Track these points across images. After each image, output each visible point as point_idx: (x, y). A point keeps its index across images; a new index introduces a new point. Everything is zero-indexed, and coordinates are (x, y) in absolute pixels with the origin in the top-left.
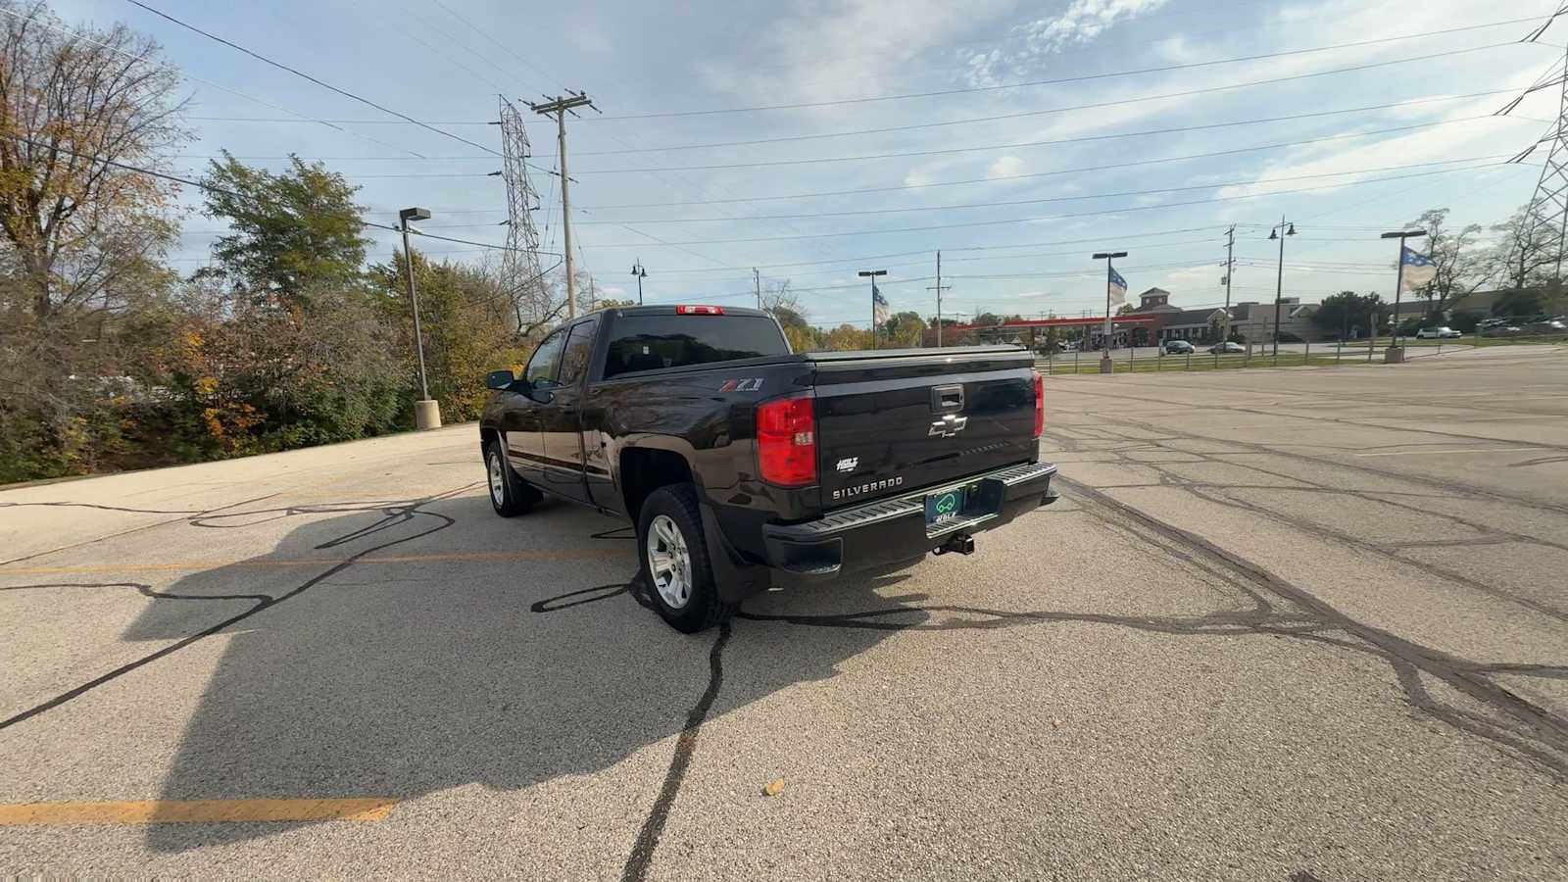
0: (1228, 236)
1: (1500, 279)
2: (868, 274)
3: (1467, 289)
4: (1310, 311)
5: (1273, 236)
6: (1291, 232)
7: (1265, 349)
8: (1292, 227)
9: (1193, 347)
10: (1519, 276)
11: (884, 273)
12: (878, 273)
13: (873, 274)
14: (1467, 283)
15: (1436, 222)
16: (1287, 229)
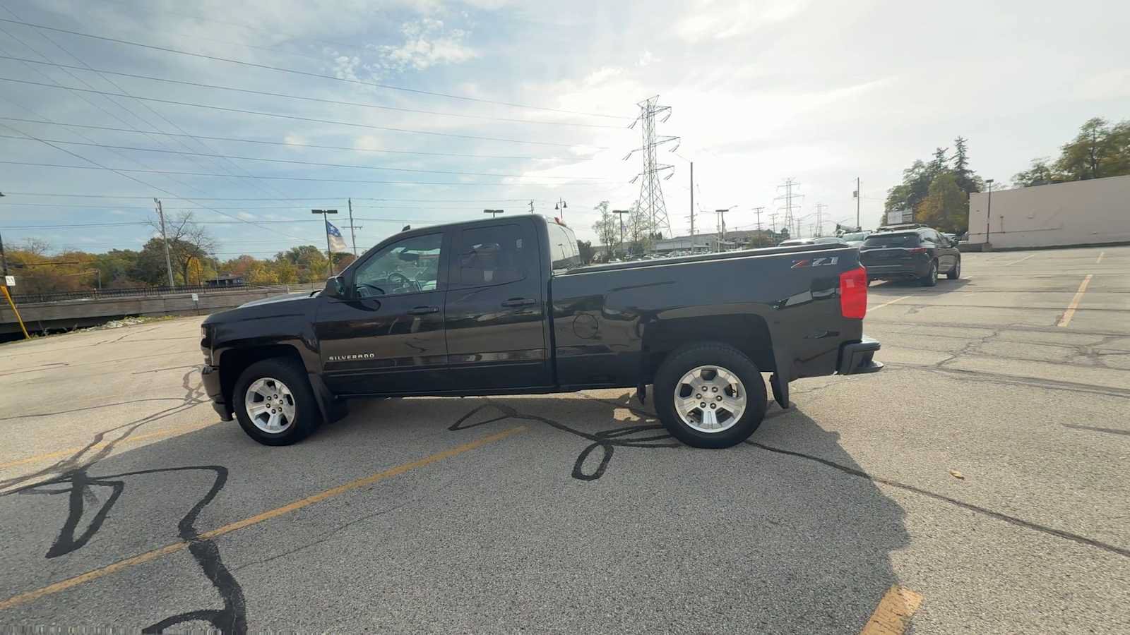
0: (530, 206)
1: (629, 237)
2: (320, 212)
3: (619, 241)
5: (557, 208)
6: (565, 206)
8: (565, 204)
10: (635, 235)
11: (335, 212)
12: (330, 212)
13: (325, 212)
14: (619, 238)
15: (605, 208)
16: (563, 205)
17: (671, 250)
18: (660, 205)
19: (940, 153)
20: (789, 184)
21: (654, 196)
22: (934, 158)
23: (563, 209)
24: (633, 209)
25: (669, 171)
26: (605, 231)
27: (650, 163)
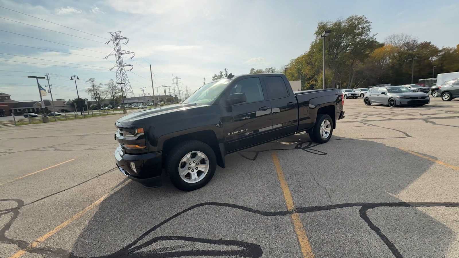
1: (109, 97)
3: (104, 99)
4: (70, 103)
5: (72, 79)
7: (66, 114)
8: (78, 77)
9: (37, 115)
10: (113, 96)
14: (103, 97)
15: (93, 82)
16: (76, 78)
17: (133, 103)
18: (127, 82)
19: (221, 73)
20: (177, 78)
21: (124, 78)
22: (220, 74)
23: (77, 80)
24: (110, 83)
25: (130, 68)
26: (94, 93)
27: (120, 62)
